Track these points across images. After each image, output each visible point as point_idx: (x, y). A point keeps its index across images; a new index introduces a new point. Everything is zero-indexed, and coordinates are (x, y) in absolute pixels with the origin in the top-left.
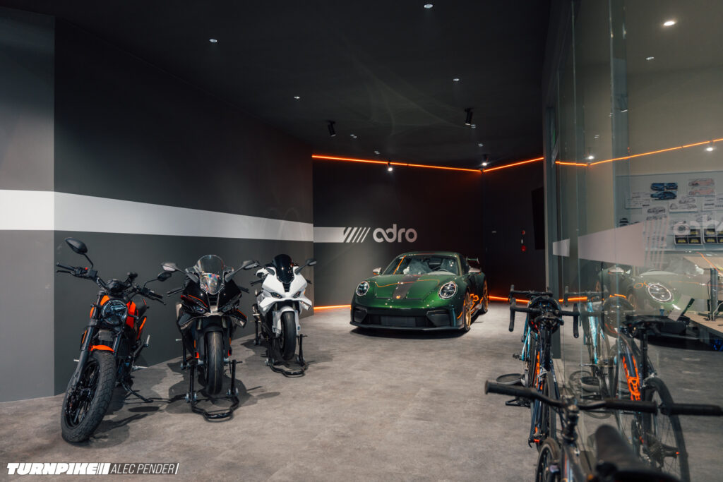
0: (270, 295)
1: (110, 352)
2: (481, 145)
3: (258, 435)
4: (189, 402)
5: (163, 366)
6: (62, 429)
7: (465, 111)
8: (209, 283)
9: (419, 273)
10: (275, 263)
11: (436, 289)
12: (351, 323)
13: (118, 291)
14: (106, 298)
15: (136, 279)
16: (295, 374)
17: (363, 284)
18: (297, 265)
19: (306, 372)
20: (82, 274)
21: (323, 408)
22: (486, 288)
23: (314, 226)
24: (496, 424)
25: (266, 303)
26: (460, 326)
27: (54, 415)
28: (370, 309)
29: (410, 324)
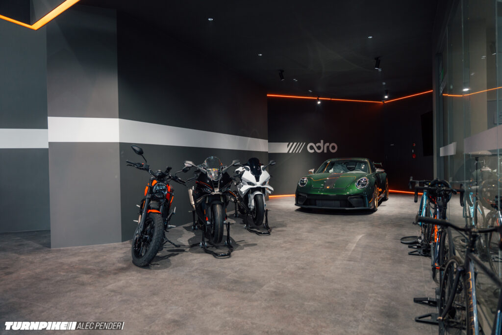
0: (247, 184)
1: (159, 213)
2: (384, 84)
3: (249, 266)
4: (202, 247)
5: (181, 228)
6: (133, 258)
7: (375, 59)
8: (213, 174)
9: (342, 172)
10: (249, 163)
11: (354, 181)
12: (295, 205)
13: (161, 178)
14: (155, 182)
15: (171, 170)
16: (264, 234)
17: (303, 179)
18: (262, 165)
19: (271, 233)
20: (140, 167)
21: (286, 253)
22: (387, 183)
23: (269, 142)
24: (403, 265)
25: (244, 189)
26: (371, 207)
27: (125, 253)
28: (309, 195)
29: (336, 205)
